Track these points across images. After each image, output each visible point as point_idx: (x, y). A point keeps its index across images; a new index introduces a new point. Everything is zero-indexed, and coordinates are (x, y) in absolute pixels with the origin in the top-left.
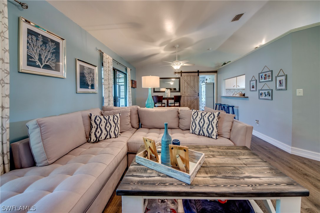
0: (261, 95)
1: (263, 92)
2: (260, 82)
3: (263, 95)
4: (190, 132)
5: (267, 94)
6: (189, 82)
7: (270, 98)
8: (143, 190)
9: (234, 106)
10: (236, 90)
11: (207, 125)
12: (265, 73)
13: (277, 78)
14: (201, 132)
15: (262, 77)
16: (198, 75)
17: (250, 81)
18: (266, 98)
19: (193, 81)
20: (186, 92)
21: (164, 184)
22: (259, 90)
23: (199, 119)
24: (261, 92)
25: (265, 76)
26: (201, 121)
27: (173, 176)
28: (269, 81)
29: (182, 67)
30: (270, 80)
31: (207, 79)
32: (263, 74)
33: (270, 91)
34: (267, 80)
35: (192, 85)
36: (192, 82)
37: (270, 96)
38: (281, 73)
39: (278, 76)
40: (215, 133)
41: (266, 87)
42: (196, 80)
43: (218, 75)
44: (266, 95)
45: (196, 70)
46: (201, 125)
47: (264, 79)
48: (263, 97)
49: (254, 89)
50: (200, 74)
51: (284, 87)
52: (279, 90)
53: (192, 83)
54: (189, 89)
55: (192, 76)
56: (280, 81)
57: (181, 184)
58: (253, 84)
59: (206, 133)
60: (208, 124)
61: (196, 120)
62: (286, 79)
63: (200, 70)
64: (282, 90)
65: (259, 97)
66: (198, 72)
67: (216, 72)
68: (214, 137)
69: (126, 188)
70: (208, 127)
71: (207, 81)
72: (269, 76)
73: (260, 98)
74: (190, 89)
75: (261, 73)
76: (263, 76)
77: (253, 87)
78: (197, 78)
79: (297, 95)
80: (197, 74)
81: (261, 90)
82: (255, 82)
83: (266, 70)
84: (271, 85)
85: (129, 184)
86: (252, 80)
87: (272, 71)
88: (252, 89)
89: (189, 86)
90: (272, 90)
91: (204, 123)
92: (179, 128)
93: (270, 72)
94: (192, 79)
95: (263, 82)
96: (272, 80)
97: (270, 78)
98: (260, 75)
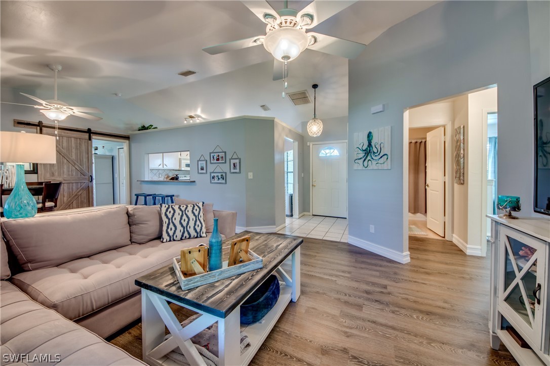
0: (213, 178)
1: (216, 175)
2: (211, 163)
3: (216, 179)
4: (165, 240)
5: (220, 177)
6: (64, 151)
7: (224, 181)
8: (244, 293)
9: (173, 196)
10: (160, 172)
11: (194, 222)
12: (218, 154)
13: (231, 160)
14: (186, 234)
15: (213, 157)
16: (90, 139)
17: (198, 161)
18: (220, 181)
19: (77, 149)
20: (56, 174)
21: (247, 280)
22: (211, 173)
23: (180, 216)
24: (212, 175)
26: (183, 218)
27: (245, 271)
29: (72, 117)
30: (224, 161)
31: (97, 147)
32: (216, 154)
33: (224, 174)
34: (220, 161)
35: (74, 157)
36: (74, 150)
37: (223, 179)
38: (235, 156)
39: (232, 159)
40: (204, 230)
41: (218, 170)
42: (84, 148)
43: (133, 145)
44: (219, 179)
45: (85, 128)
46: (185, 224)
48: (216, 180)
49: (204, 171)
50: (93, 137)
51: (238, 171)
52: (234, 173)
53: (74, 154)
54: (65, 167)
55: (73, 139)
56: (234, 164)
57: (257, 272)
58: (202, 165)
59: (193, 233)
60: (194, 219)
61: (174, 219)
62: (240, 163)
63: (93, 129)
64: (236, 173)
66: (89, 131)
67: (127, 138)
68: (204, 235)
69: (228, 304)
70: (195, 224)
71: (97, 152)
72: (222, 157)
73: (212, 181)
74: (68, 168)
75: (213, 153)
76: (215, 157)
77: (202, 169)
78: (86, 144)
79: (249, 178)
80: (87, 136)
81: (213, 173)
82: (204, 162)
83: (218, 150)
84: (225, 168)
85: (222, 301)
86: (199, 160)
87: (225, 152)
88: (200, 171)
89: (65, 161)
90: (226, 173)
91: (189, 220)
92: (132, 242)
93: (224, 154)
94: (73, 145)
95: (215, 163)
96: (225, 162)
97: (223, 160)
98: (212, 155)
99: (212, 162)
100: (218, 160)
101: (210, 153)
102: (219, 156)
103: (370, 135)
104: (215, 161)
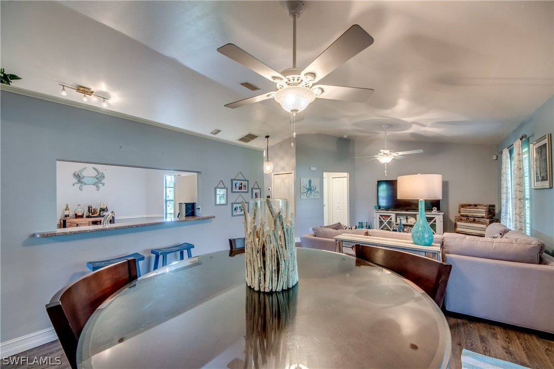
0: (235, 210)
1: (238, 205)
3: (239, 210)
12: (242, 182)
15: (236, 185)
22: (232, 203)
24: (235, 206)
25: (240, 186)
28: (246, 192)
32: (238, 182)
38: (256, 186)
39: (254, 188)
41: (240, 200)
44: (242, 210)
47: (239, 189)
48: (238, 212)
56: (256, 194)
65: (232, 213)
72: (245, 186)
73: (234, 214)
82: (224, 190)
83: (241, 177)
84: (247, 197)
88: (219, 202)
90: (248, 204)
93: (247, 182)
95: (238, 192)
96: (248, 192)
97: (245, 189)
98: (234, 182)
99: (234, 190)
100: (240, 188)
101: (232, 180)
102: (241, 184)
103: (310, 181)
104: (238, 190)
